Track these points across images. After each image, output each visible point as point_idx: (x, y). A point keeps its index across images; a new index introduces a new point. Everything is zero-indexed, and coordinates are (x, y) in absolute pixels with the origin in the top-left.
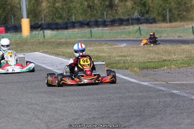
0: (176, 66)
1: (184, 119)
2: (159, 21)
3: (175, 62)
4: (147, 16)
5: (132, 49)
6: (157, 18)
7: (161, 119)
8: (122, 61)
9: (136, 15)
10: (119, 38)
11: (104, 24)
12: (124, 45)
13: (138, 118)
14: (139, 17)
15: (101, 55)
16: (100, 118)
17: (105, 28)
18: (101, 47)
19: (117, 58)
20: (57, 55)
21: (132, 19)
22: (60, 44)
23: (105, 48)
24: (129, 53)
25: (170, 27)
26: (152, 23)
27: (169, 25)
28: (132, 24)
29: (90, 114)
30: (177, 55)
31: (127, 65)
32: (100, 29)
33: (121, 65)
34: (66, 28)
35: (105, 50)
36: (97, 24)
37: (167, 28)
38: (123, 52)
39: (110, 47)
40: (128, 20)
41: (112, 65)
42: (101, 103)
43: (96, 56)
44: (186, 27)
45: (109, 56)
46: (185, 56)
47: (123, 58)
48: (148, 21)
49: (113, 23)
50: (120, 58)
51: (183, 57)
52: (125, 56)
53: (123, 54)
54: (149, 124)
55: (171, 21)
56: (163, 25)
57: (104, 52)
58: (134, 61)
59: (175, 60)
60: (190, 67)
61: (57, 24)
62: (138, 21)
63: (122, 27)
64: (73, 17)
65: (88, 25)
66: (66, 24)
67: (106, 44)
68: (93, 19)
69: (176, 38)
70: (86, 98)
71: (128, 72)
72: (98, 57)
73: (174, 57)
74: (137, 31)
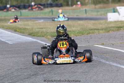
0: (74, 35)
1: (78, 69)
2: (64, 5)
3: (74, 32)
4: (56, 2)
5: (47, 24)
6: (63, 3)
7: (64, 69)
8: (40, 32)
9: (50, 1)
10: (39, 17)
12: (42, 21)
13: (49, 69)
14: (52, 3)
15: (26, 27)
16: (25, 69)
18: (27, 23)
19: (37, 30)
21: (47, 4)
24: (45, 27)
25: (72, 10)
26: (59, 7)
27: (70, 8)
28: (47, 7)
29: (18, 66)
30: (75, 28)
31: (43, 34)
33: (39, 34)
35: (30, 24)
36: (25, 7)
37: (69, 10)
38: (40, 26)
39: (32, 22)
41: (34, 34)
42: (26, 59)
43: (24, 28)
44: (82, 9)
45: (32, 28)
46: (80, 28)
47: (41, 30)
50: (39, 30)
51: (79, 28)
52: (42, 28)
53: (41, 27)
54: (56, 73)
55: (72, 5)
56: (67, 8)
57: (29, 26)
58: (48, 32)
59: (73, 31)
60: (83, 35)
62: (51, 5)
65: (19, 8)
67: (31, 20)
68: (22, 4)
69: (75, 17)
70: (16, 55)
71: (44, 38)
72: (25, 29)
73: (74, 29)
74: (50, 12)
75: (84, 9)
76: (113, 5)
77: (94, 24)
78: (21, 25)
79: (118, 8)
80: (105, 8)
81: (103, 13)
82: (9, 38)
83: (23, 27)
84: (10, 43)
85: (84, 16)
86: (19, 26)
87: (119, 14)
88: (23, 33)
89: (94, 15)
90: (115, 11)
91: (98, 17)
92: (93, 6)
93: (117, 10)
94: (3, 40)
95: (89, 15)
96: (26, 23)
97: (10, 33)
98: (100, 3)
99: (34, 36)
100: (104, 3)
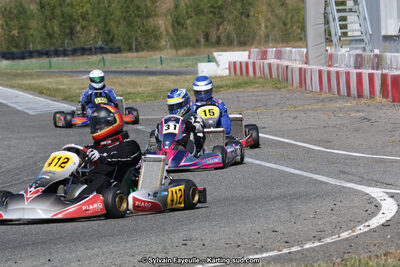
2: (125, 50)
4: (111, 45)
6: (123, 47)
9: (100, 43)
10: (81, 69)
11: (65, 54)
14: (103, 46)
15: (60, 87)
17: (66, 58)
19: (77, 91)
20: (12, 87)
21: (96, 48)
22: (16, 75)
23: (65, 79)
25: (137, 57)
26: (116, 53)
27: (135, 54)
28: (96, 53)
30: (143, 88)
32: (61, 58)
34: (23, 58)
35: (65, 82)
36: (57, 54)
37: (134, 58)
39: (70, 79)
40: (91, 49)
41: (72, 98)
44: (154, 57)
45: (69, 89)
46: (151, 89)
48: (113, 51)
49: (75, 52)
51: (149, 89)
55: (137, 51)
56: (129, 55)
57: (63, 84)
59: (140, 93)
60: (157, 101)
61: (12, 53)
62: (102, 50)
63: (85, 57)
64: (31, 46)
65: (47, 54)
66: (23, 53)
67: (67, 75)
68: (52, 48)
69: (143, 69)
72: (57, 90)
73: (140, 90)
74: (100, 61)
75: (158, 56)
76: (207, 50)
77: (175, 81)
78: (50, 83)
79: (215, 54)
80: (193, 54)
81: (190, 63)
82: (31, 105)
83: (55, 86)
84: (31, 112)
85: (159, 68)
86: (47, 85)
87: (218, 65)
88: (55, 97)
89: (175, 66)
90: (210, 59)
91: (182, 69)
92: (173, 52)
93: (214, 58)
94: (19, 108)
95: (166, 67)
96: (59, 79)
97: (31, 96)
98: (186, 46)
99: (72, 101)
100: (193, 46)
